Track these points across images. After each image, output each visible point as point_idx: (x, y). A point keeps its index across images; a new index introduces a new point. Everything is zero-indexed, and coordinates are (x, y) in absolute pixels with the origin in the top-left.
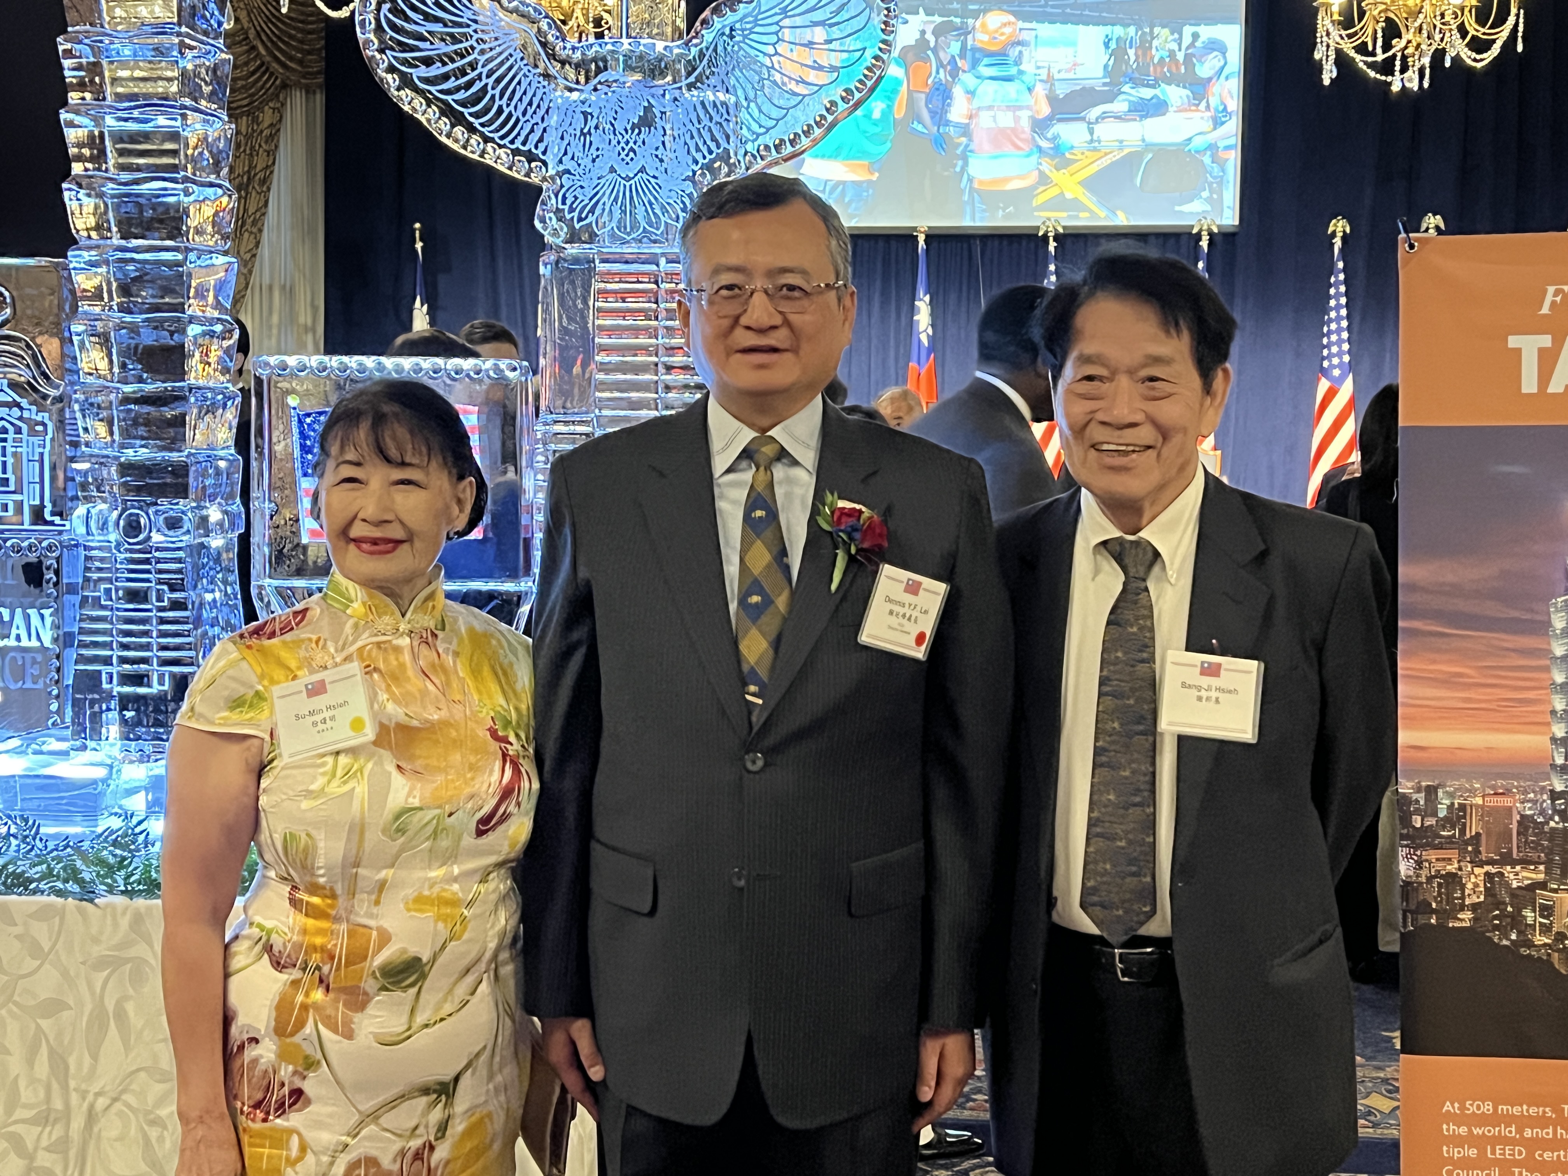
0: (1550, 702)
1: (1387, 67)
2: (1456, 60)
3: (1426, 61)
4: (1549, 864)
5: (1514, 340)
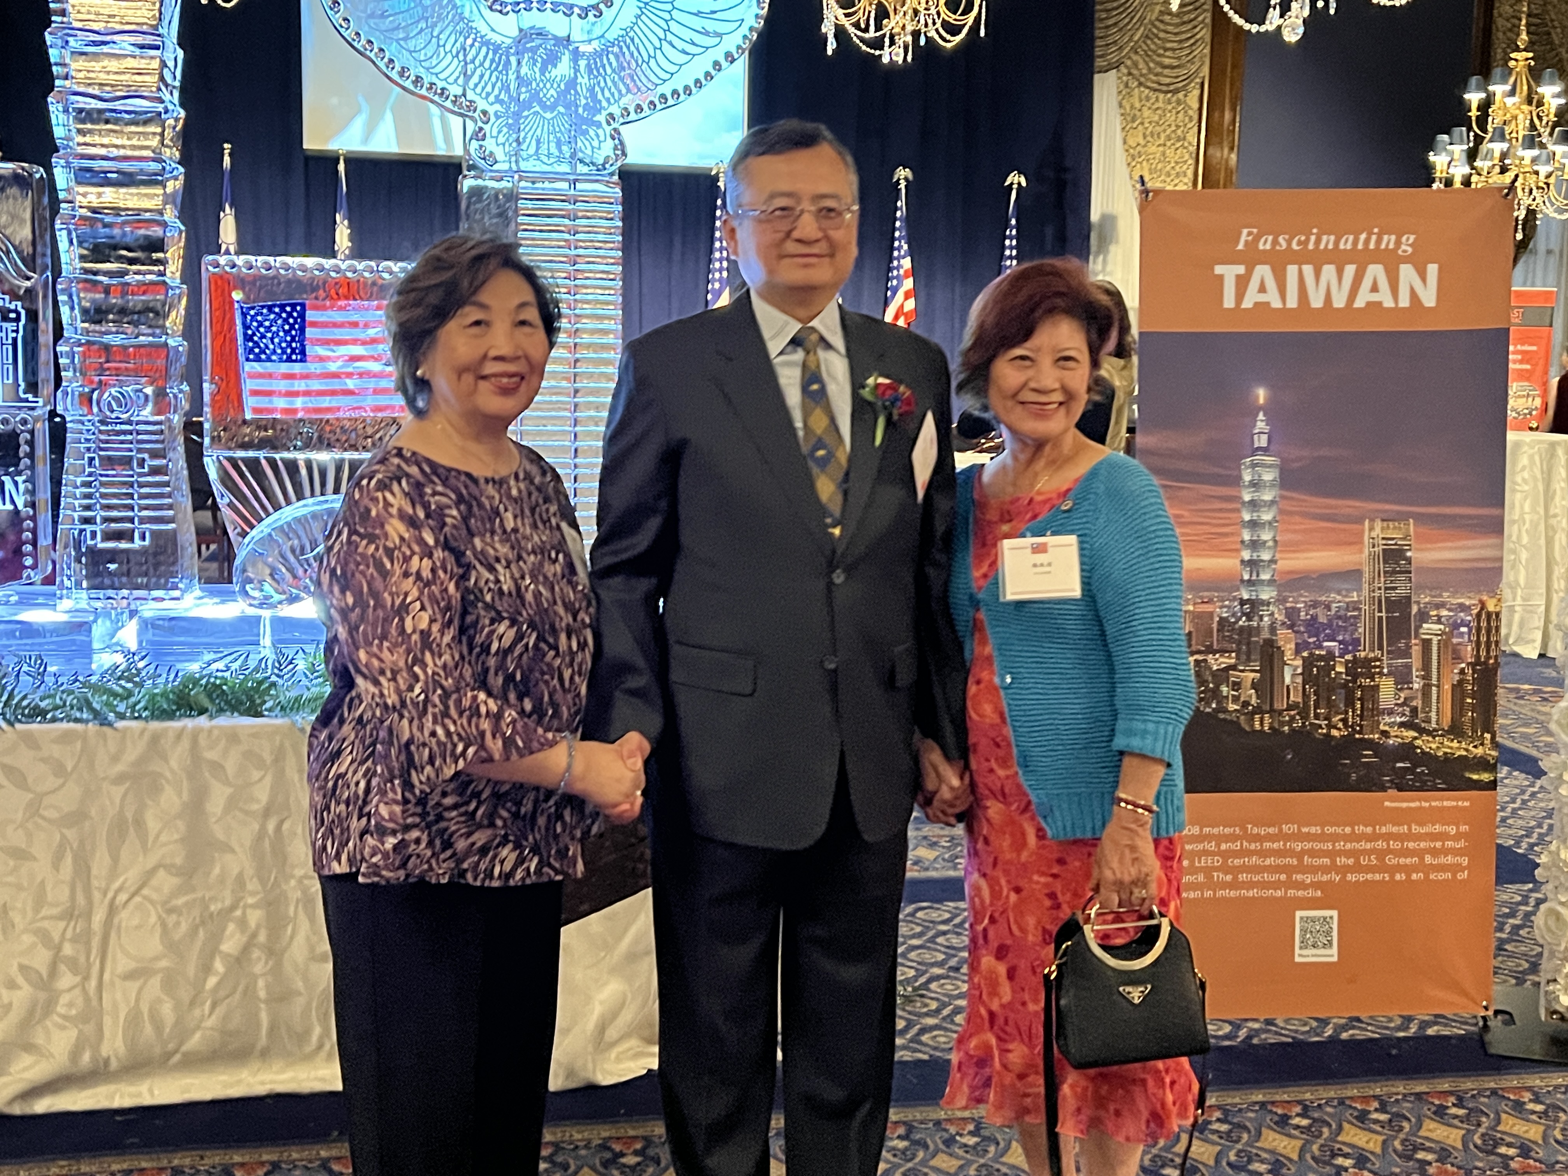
0: (1240, 535)
1: (878, 43)
2: (930, 41)
3: (909, 39)
4: (1238, 652)
5: (1219, 269)
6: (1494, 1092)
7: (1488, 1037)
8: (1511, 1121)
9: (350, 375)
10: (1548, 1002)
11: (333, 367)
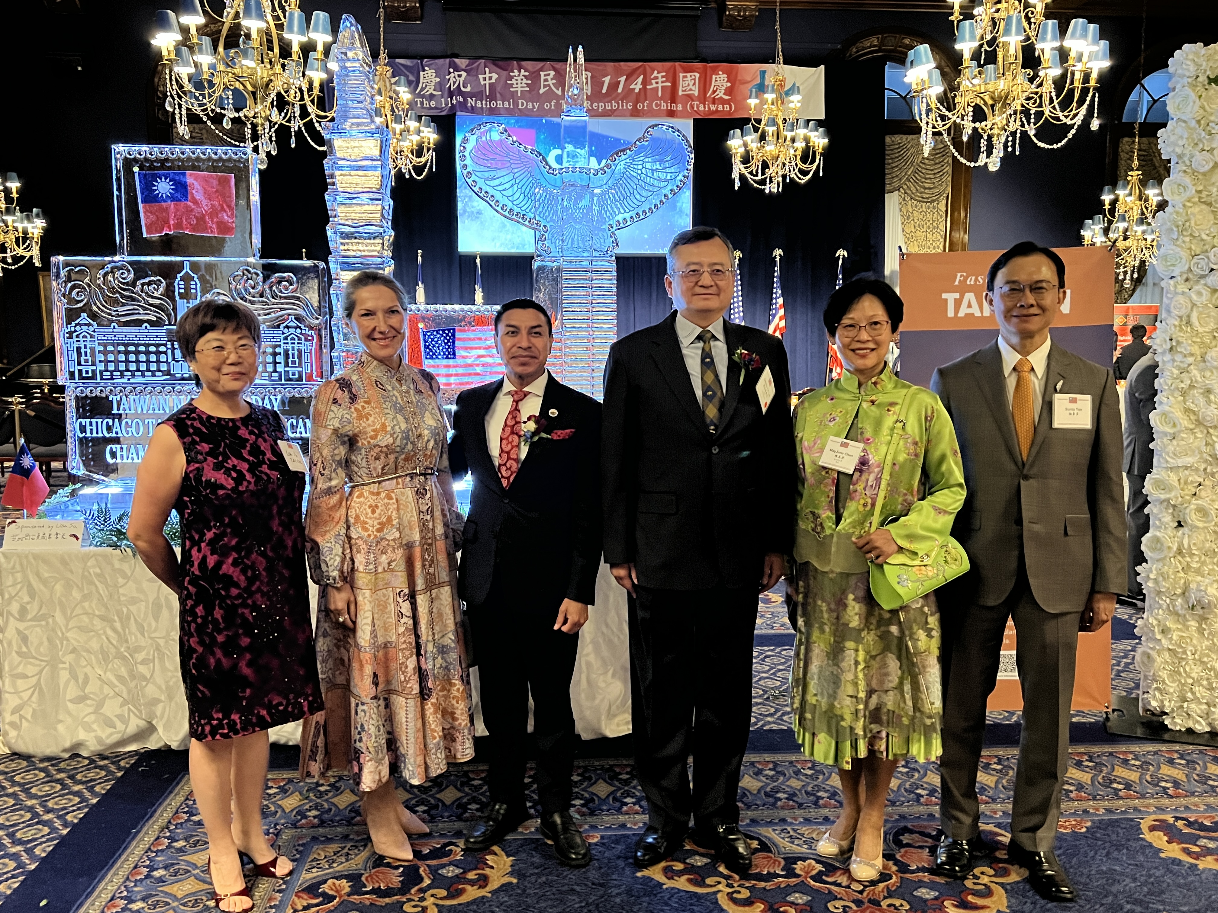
1: (763, 182)
2: (792, 180)
3: (780, 179)
5: (944, 296)
6: (1111, 754)
7: (1109, 724)
8: (1121, 770)
9: (477, 365)
10: (1144, 705)
11: (469, 361)
